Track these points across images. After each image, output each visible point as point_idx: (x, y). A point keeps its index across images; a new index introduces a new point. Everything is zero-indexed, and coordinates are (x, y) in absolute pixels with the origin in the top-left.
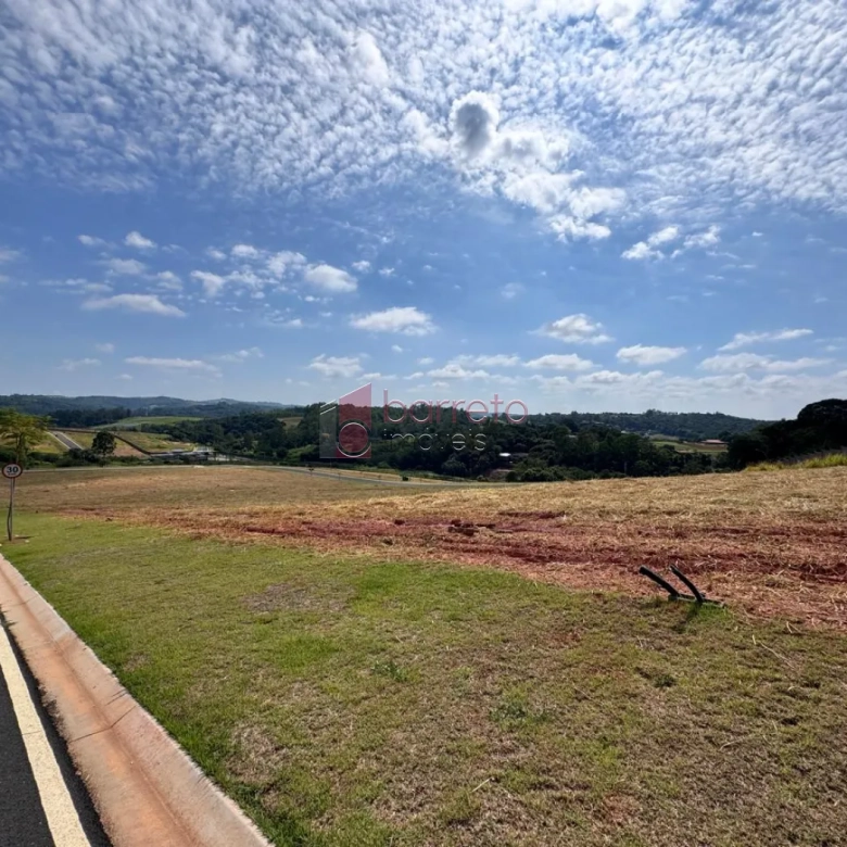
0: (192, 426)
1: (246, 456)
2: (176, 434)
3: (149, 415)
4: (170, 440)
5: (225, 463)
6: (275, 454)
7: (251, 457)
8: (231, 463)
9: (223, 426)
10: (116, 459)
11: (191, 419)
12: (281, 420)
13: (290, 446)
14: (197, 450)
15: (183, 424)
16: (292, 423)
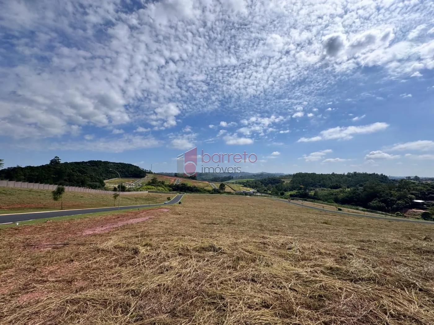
0: (251, 182)
1: (268, 194)
2: (245, 185)
3: (238, 178)
4: (243, 187)
5: (259, 196)
6: (279, 194)
7: (270, 194)
8: (261, 196)
9: (261, 182)
10: (225, 192)
11: (251, 180)
12: (283, 180)
13: (286, 191)
14: (252, 190)
15: (248, 181)
16: (287, 181)
